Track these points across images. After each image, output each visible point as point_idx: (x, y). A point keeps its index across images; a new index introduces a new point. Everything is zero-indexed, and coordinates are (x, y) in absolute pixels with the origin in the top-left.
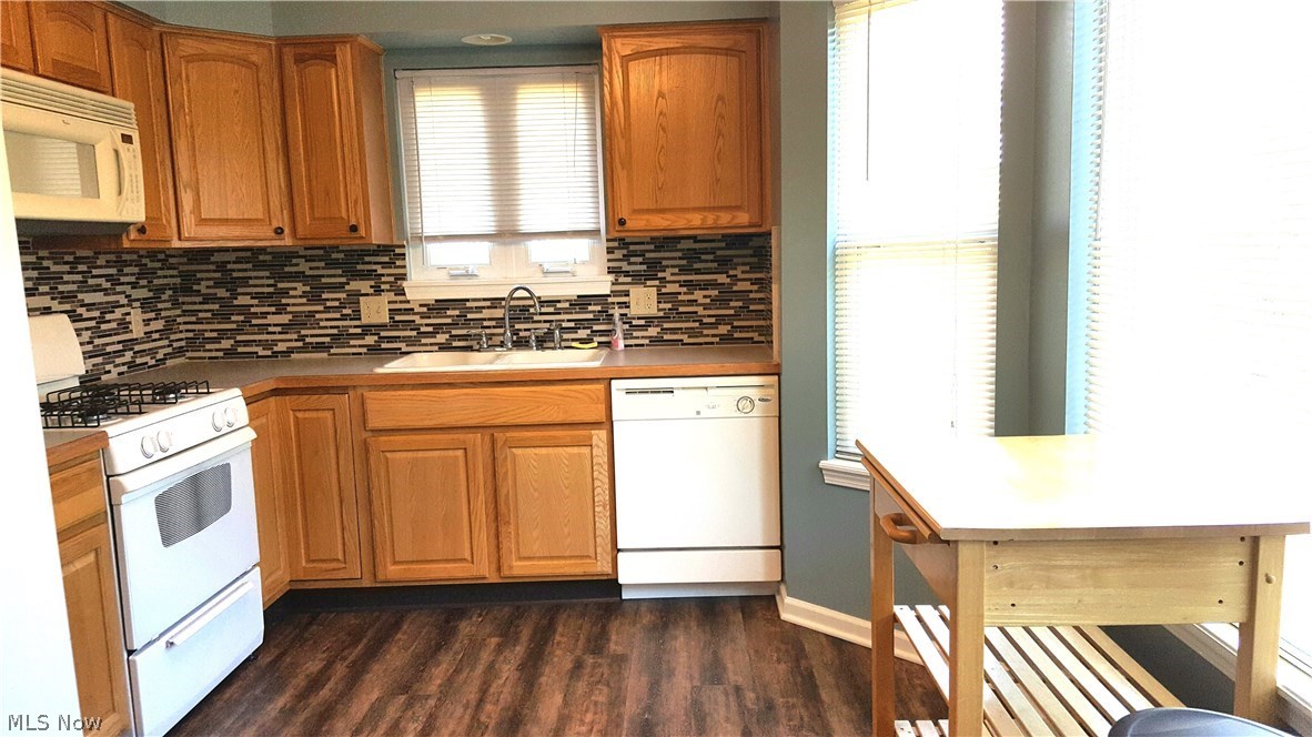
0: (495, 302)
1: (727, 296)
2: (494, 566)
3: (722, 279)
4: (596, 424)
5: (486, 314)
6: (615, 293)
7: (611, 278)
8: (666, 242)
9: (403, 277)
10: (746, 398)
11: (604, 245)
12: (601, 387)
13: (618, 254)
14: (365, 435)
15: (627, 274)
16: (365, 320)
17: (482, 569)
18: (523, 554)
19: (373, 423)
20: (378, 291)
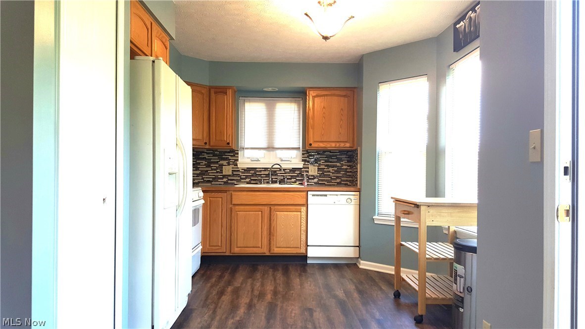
0: (266, 169)
1: (340, 170)
2: (268, 250)
3: (338, 164)
4: (303, 205)
5: (263, 173)
6: (304, 168)
7: (303, 163)
9: (237, 160)
10: (349, 198)
11: (301, 152)
12: (305, 193)
13: (306, 155)
14: (232, 206)
15: (308, 162)
16: (224, 174)
17: (264, 251)
18: (278, 246)
19: (233, 203)
20: (229, 164)
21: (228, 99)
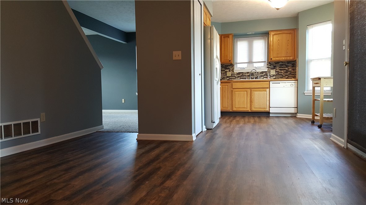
0: (248, 73)
1: (287, 71)
2: (250, 109)
3: (286, 69)
4: (267, 88)
5: (246, 74)
6: (268, 71)
7: (268, 69)
8: (277, 63)
9: (234, 69)
10: (292, 84)
11: (267, 63)
12: (268, 82)
13: (269, 65)
14: (232, 89)
15: (270, 68)
16: (227, 76)
17: (248, 109)
18: (255, 107)
19: (233, 88)
20: (230, 71)
21: (230, 40)
